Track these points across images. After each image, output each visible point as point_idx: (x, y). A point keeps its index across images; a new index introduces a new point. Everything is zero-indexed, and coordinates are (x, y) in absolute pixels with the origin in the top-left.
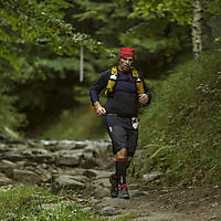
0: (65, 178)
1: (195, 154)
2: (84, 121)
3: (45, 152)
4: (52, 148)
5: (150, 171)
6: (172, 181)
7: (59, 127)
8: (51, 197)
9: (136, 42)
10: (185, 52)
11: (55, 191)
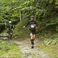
0: (4, 38)
1: (21, 34)
2: (6, 31)
3: (2, 35)
4: (3, 35)
5: (16, 37)
6: (19, 38)
7: (3, 32)
8: (3, 41)
9: (13, 20)
10: (19, 21)
11: (3, 40)
